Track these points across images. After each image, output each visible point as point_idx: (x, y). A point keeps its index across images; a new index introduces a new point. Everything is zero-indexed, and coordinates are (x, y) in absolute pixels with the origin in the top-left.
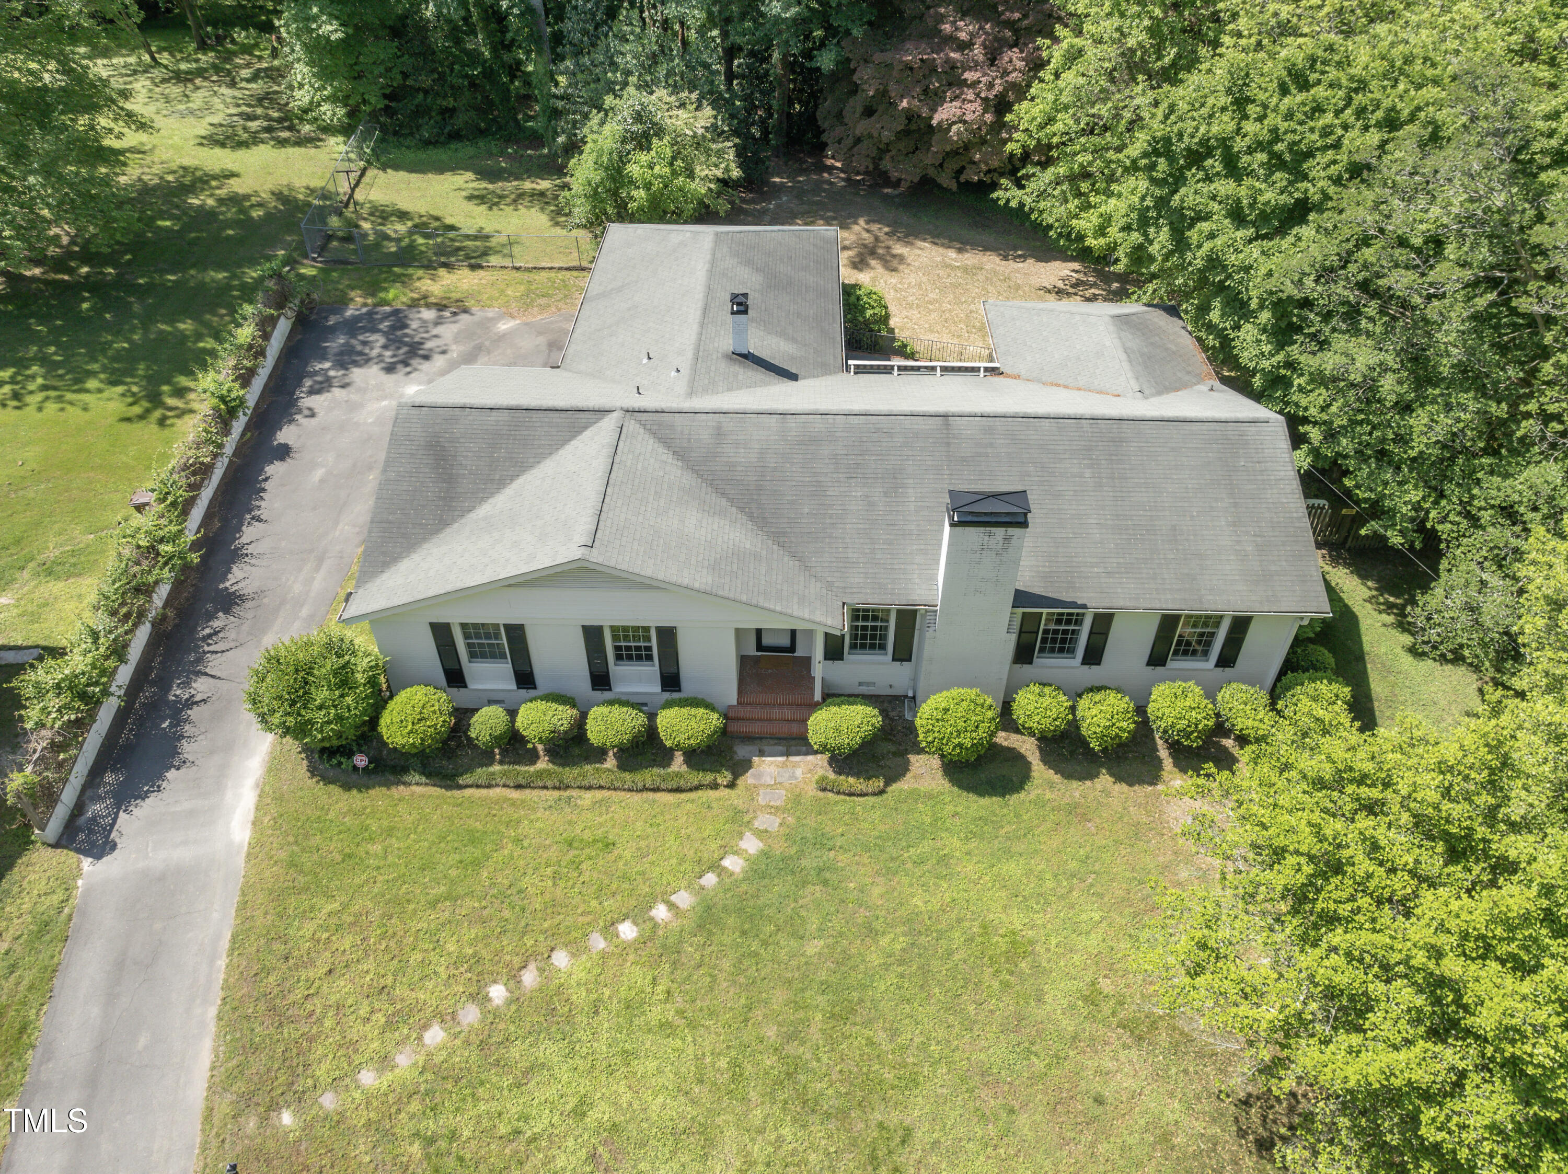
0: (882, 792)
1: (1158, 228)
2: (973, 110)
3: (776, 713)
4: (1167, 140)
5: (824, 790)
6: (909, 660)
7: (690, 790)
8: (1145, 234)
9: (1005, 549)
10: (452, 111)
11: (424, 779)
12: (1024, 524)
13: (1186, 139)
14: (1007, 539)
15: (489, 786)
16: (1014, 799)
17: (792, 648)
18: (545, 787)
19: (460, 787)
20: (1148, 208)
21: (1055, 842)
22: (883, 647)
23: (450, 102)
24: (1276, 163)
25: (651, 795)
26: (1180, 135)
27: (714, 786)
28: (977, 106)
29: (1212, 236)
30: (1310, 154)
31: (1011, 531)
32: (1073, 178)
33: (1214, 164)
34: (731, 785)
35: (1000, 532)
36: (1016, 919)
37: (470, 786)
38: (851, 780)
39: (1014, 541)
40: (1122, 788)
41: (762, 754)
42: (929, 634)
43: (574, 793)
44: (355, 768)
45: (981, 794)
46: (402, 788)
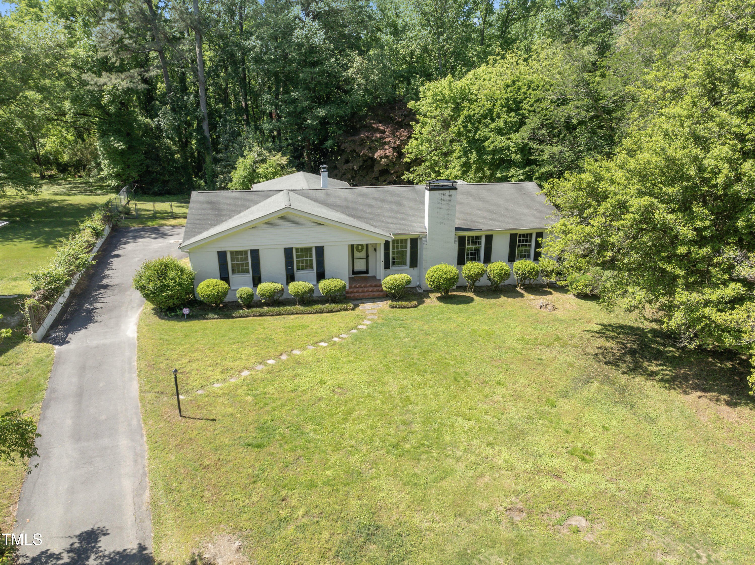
0: (416, 307)
1: (471, 153)
2: (389, 151)
3: (365, 289)
4: (469, 116)
5: (393, 307)
6: (416, 266)
7: (337, 311)
8: (467, 157)
9: (450, 201)
10: (168, 181)
11: (216, 317)
12: (456, 189)
13: (477, 116)
14: (450, 196)
15: (247, 316)
16: (471, 304)
17: (367, 272)
18: (272, 315)
19: (233, 318)
20: (466, 147)
21: (491, 311)
22: (405, 264)
23: (167, 178)
24: (510, 110)
25: (320, 315)
26: (474, 116)
27: (346, 310)
28: (391, 150)
29: (492, 143)
30: (521, 102)
31: (452, 192)
32: (432, 167)
33: (488, 121)
34: (353, 309)
35: (447, 192)
36: (486, 327)
37: (238, 317)
38: (403, 303)
39: (453, 197)
40: (510, 300)
41: (363, 303)
42: (425, 246)
43: (287, 316)
44: (183, 315)
45: (457, 304)
46: (205, 321)
